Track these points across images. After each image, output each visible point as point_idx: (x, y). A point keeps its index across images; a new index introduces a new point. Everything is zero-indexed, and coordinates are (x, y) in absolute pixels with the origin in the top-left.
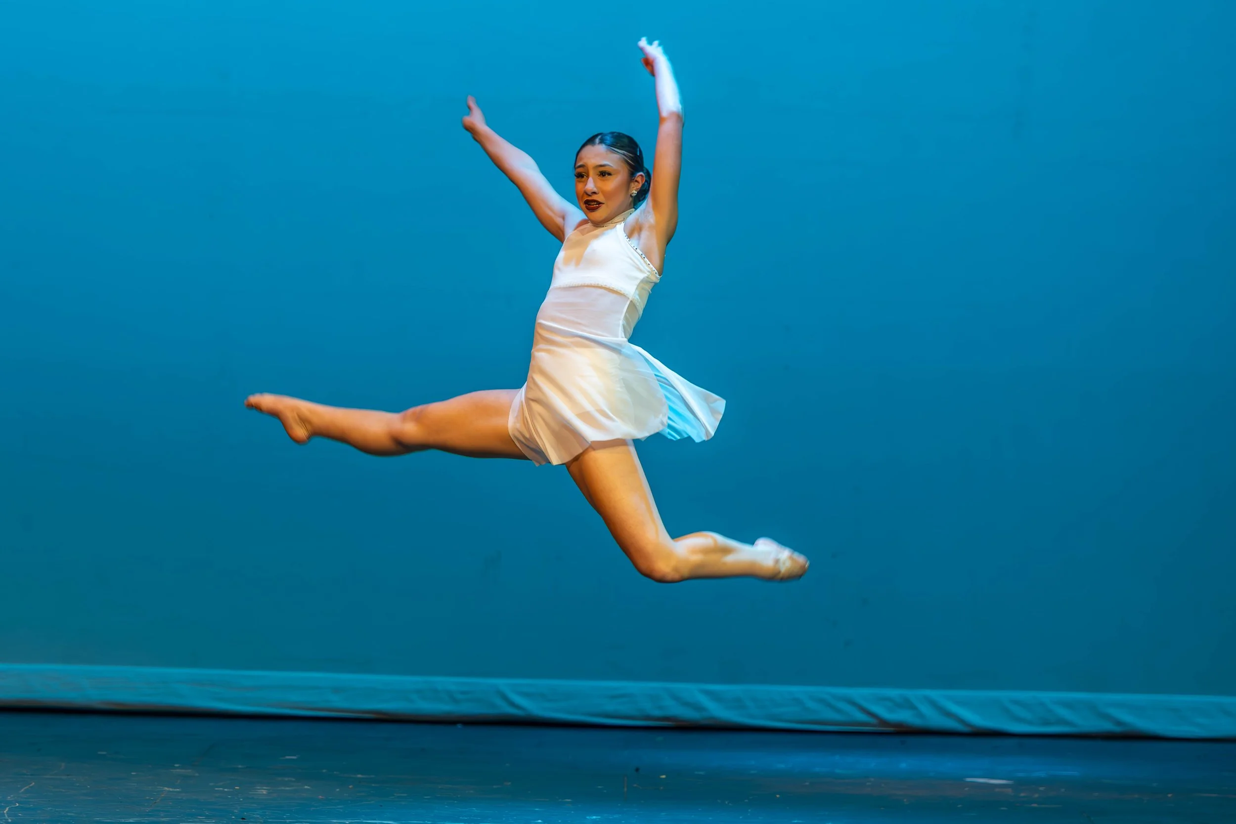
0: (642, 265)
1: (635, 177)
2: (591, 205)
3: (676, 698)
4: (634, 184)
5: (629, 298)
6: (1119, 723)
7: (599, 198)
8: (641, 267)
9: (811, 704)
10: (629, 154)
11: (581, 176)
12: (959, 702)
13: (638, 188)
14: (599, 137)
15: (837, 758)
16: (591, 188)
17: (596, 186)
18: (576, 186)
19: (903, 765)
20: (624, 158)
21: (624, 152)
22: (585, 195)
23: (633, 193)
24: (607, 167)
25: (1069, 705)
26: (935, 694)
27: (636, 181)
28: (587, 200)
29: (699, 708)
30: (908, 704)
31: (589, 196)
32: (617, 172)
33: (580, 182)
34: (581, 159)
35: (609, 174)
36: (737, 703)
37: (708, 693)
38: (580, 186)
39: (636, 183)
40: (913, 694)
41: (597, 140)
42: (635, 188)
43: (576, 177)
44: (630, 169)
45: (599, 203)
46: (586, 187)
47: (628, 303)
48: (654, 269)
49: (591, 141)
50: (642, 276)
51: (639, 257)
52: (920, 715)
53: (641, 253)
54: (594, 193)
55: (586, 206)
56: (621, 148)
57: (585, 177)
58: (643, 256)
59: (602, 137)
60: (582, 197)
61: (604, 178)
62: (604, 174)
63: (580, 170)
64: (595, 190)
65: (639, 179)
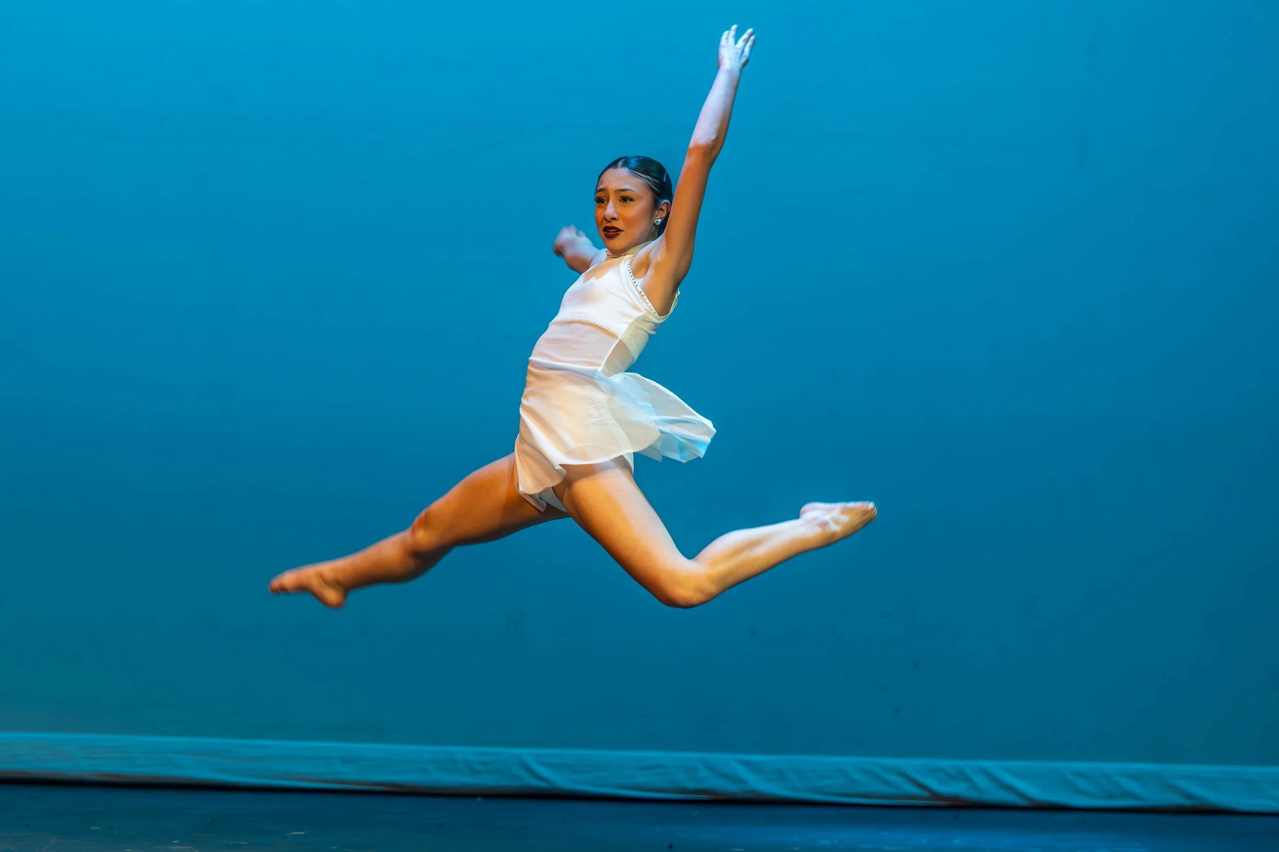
0: (640, 302)
1: (660, 204)
2: (610, 232)
3: (712, 769)
4: (658, 212)
5: (617, 338)
6: (1189, 796)
7: (618, 224)
8: (638, 305)
9: (858, 777)
10: (653, 179)
11: (601, 201)
12: (1016, 774)
13: (663, 216)
14: (623, 160)
15: (885, 833)
16: (610, 214)
17: (616, 212)
18: (596, 212)
19: (957, 842)
20: (648, 184)
21: (649, 177)
22: (605, 222)
23: (657, 222)
24: (628, 191)
25: (1135, 777)
26: (989, 765)
27: (662, 209)
28: (606, 226)
29: (738, 780)
30: (962, 776)
31: (609, 222)
32: (640, 198)
33: (599, 207)
34: (602, 182)
35: (631, 200)
36: (779, 775)
37: (747, 764)
38: (600, 211)
39: (661, 212)
40: (967, 765)
41: (620, 163)
42: (659, 217)
43: (595, 202)
44: (654, 195)
45: (618, 230)
46: (605, 212)
47: (617, 342)
48: (653, 308)
49: (614, 164)
50: (637, 314)
51: (638, 294)
52: (975, 787)
53: (641, 290)
54: (614, 219)
55: (605, 234)
56: (646, 172)
57: (605, 202)
58: (643, 293)
59: (626, 160)
60: (601, 223)
61: (625, 204)
62: (625, 199)
63: (600, 194)
64: (615, 215)
65: (664, 207)
